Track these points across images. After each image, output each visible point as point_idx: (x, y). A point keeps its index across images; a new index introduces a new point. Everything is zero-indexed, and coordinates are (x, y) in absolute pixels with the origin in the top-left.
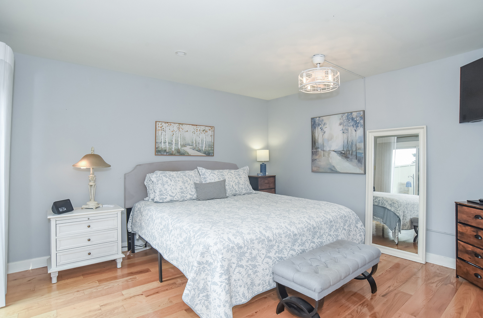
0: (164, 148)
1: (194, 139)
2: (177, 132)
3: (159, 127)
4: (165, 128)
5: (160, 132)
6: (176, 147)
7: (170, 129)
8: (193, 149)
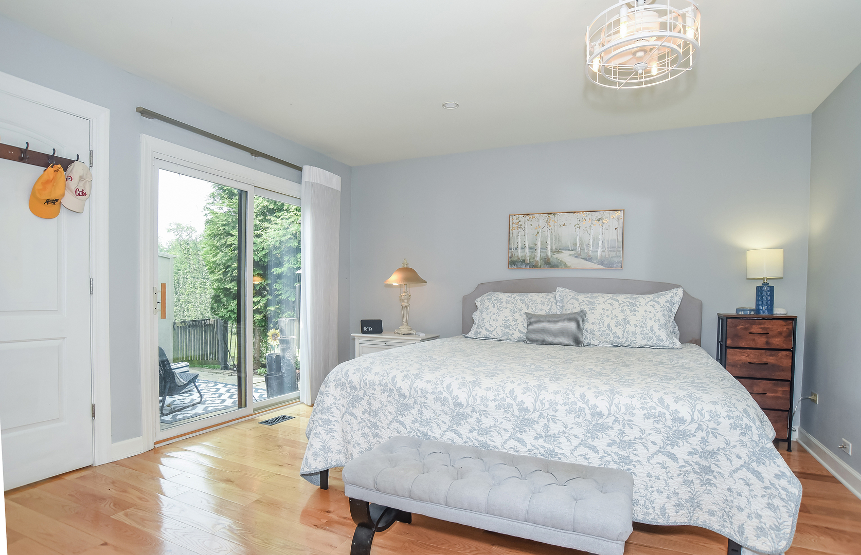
0: (522, 257)
1: (578, 237)
2: (545, 229)
3: (513, 223)
4: (523, 225)
5: (515, 232)
6: (543, 255)
7: (531, 225)
8: (576, 257)
